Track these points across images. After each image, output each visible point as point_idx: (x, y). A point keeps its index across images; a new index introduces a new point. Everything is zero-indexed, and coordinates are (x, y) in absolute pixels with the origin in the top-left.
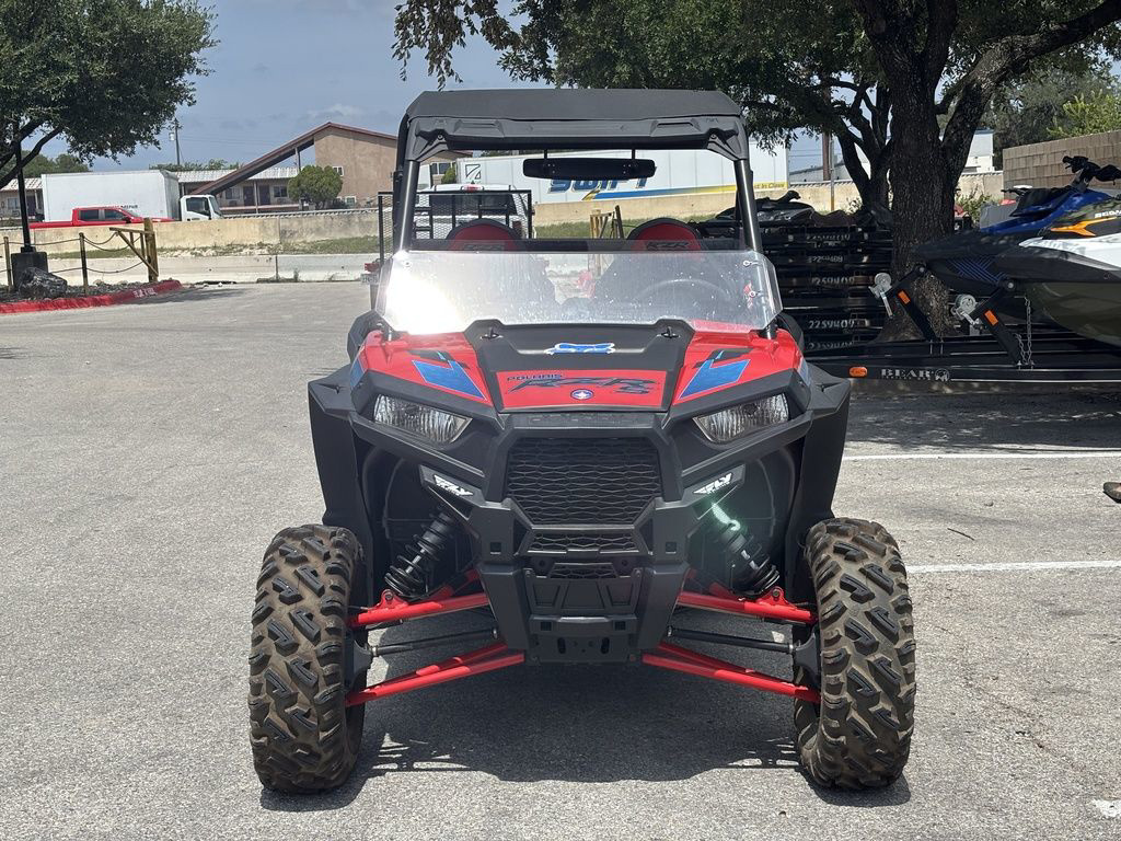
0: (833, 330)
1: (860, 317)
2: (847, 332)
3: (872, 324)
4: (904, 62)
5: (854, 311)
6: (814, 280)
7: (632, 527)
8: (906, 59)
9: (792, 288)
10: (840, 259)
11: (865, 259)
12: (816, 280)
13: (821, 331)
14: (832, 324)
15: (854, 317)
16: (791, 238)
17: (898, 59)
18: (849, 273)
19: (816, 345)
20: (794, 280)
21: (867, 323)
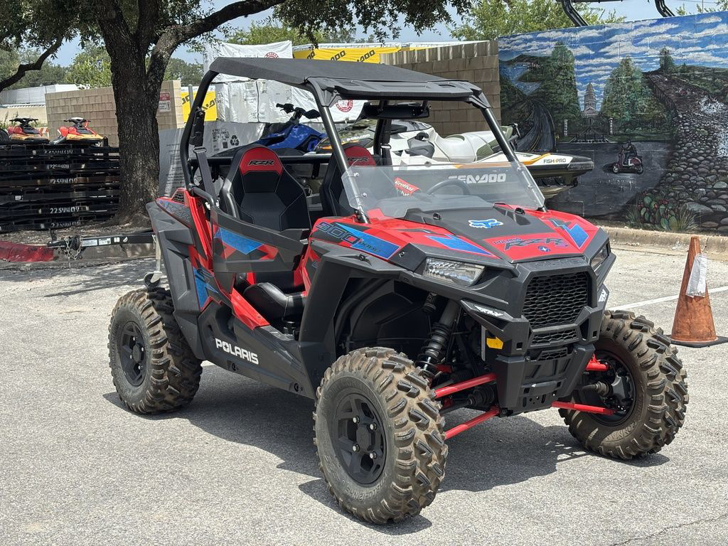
0: (67, 214)
1: (83, 204)
2: (75, 215)
3: (90, 209)
4: (127, 39)
5: (79, 201)
6: (52, 180)
7: (574, 325)
8: (128, 36)
9: (37, 186)
10: (67, 166)
11: (83, 166)
12: (53, 181)
13: (58, 215)
14: (65, 210)
15: (79, 205)
16: (34, 152)
17: (123, 36)
18: (73, 176)
19: (56, 225)
20: (39, 181)
21: (87, 208)
